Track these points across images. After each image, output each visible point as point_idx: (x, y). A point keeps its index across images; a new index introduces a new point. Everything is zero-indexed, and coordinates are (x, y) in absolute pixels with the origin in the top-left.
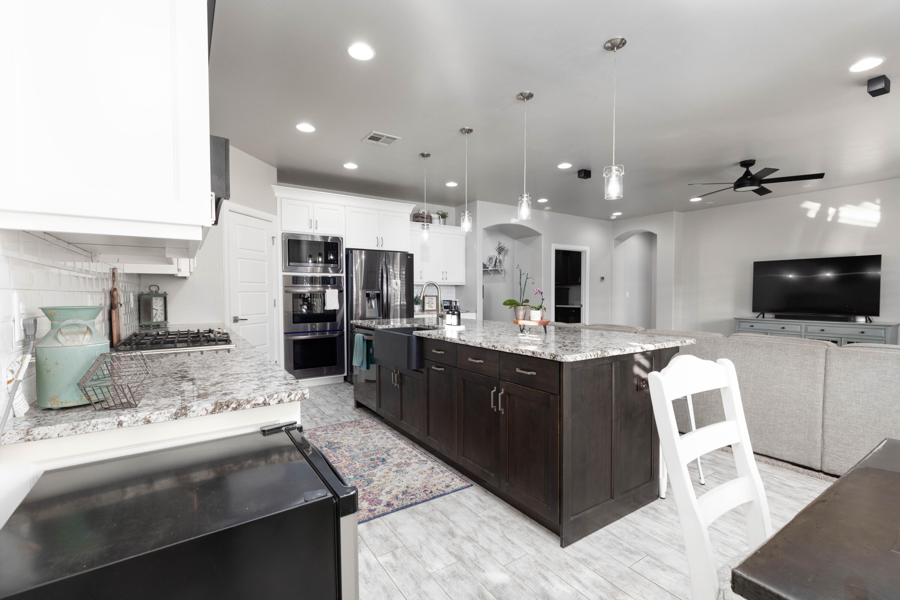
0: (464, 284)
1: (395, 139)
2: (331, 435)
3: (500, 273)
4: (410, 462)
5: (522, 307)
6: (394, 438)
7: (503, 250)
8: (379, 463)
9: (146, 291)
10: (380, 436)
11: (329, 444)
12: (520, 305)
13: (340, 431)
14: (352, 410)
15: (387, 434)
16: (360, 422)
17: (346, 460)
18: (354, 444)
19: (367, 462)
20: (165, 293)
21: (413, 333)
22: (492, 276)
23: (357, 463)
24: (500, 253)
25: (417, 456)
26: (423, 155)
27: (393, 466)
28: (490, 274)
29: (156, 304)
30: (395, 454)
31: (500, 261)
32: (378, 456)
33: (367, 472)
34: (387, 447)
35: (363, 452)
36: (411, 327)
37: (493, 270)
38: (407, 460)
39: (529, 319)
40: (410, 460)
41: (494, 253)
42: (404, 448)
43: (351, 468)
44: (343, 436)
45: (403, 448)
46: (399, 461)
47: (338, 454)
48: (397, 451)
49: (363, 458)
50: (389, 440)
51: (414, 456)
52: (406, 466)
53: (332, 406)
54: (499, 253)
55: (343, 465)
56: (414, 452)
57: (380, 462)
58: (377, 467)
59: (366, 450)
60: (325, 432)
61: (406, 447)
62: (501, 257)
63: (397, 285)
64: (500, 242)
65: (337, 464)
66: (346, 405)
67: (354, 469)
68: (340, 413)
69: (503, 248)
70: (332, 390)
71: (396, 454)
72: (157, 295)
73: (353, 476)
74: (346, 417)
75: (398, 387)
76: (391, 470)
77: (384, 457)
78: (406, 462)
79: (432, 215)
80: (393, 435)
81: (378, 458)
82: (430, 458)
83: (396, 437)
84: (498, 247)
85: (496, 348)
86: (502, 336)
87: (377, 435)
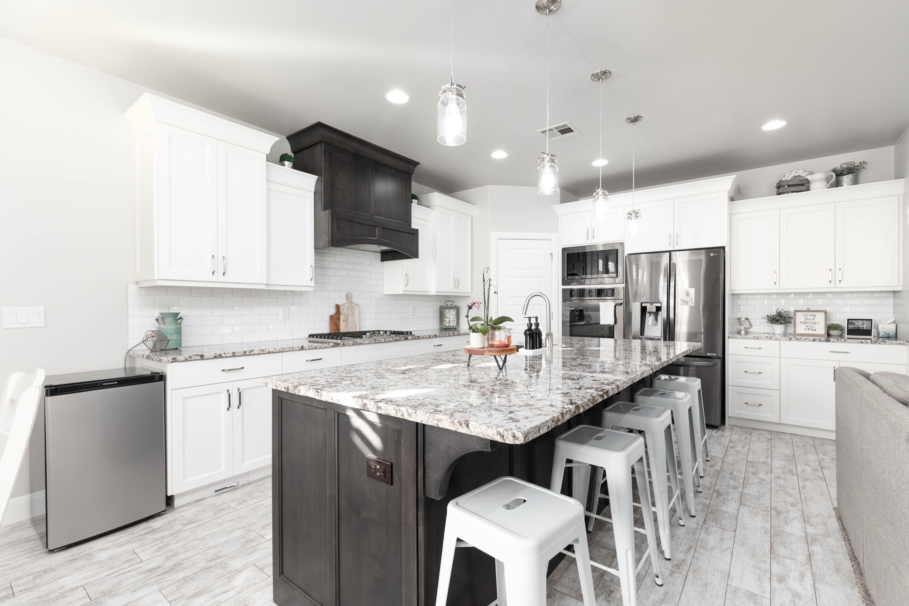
0: (901, 290)
20: (457, 306)
29: (451, 314)
72: (453, 307)
79: (810, 177)
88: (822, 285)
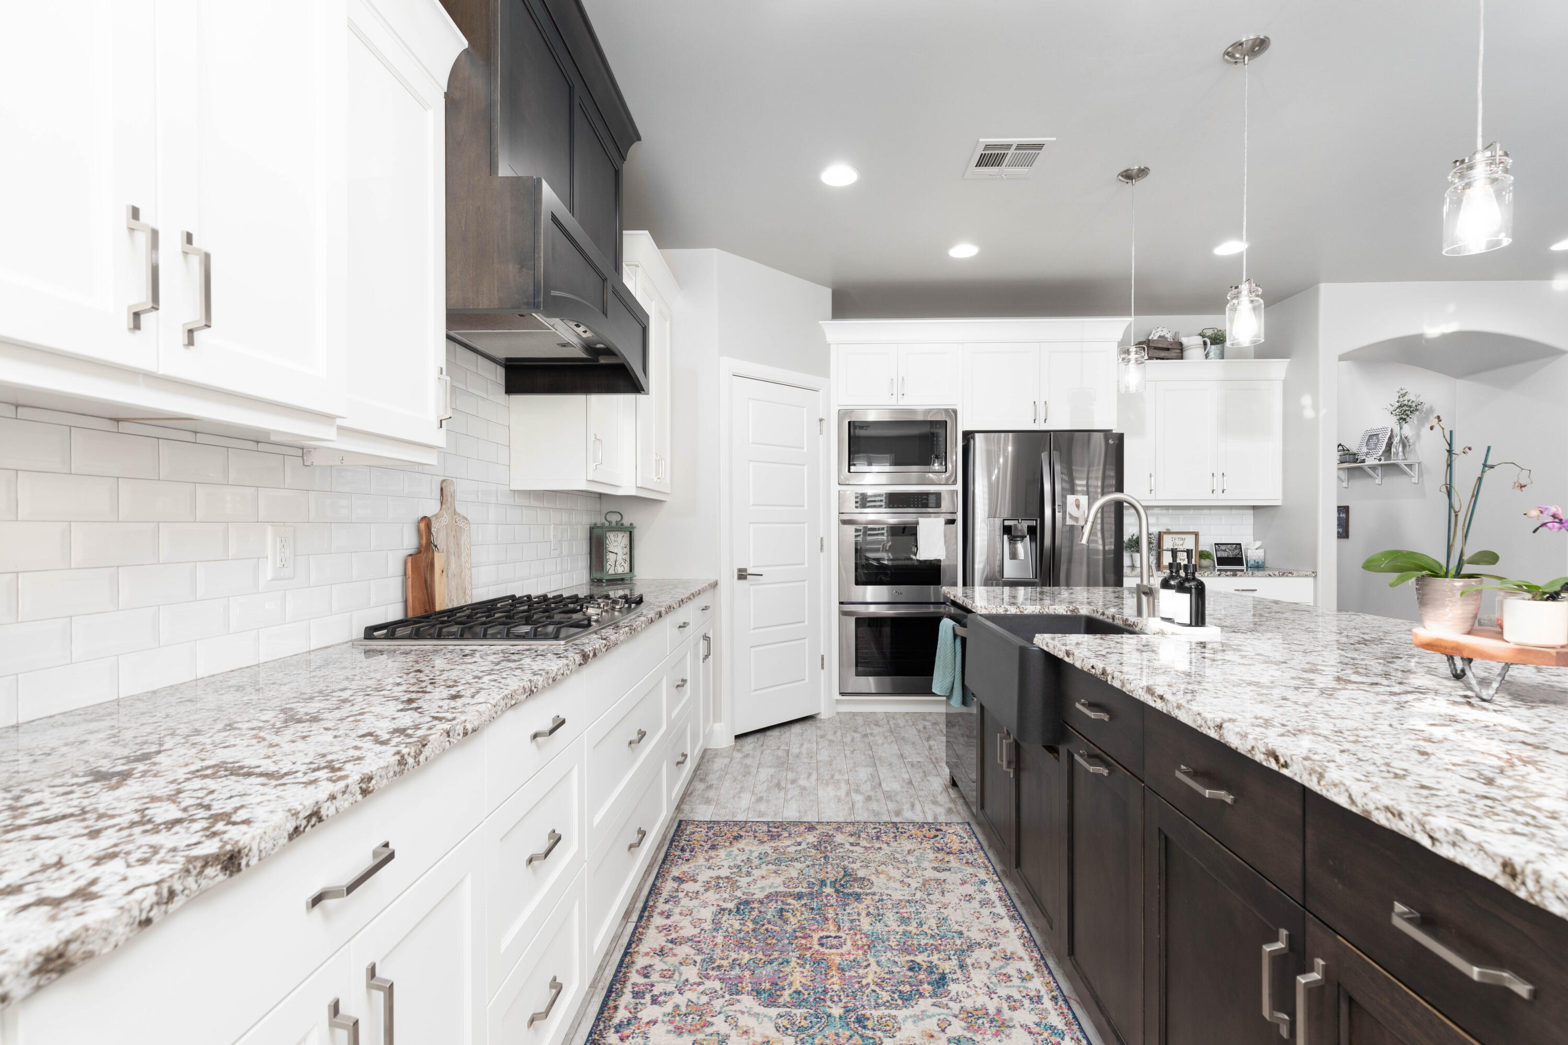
0: (1279, 503)
1: (1039, 146)
2: (862, 850)
3: (1405, 473)
4: (1011, 1019)
5: (1459, 583)
6: (1000, 910)
7: (1417, 410)
8: (926, 986)
9: (600, 520)
10: (969, 889)
11: (844, 876)
12: (1446, 576)
13: (884, 846)
14: (940, 789)
15: (990, 887)
16: (941, 830)
17: (855, 944)
18: (897, 896)
19: (898, 969)
20: (631, 524)
21: (1035, 641)
22: (1378, 481)
23: (874, 967)
24: (1404, 419)
25: (1039, 999)
26: (1128, 176)
27: (956, 1016)
28: (1370, 476)
29: (616, 544)
30: (980, 968)
31: (1404, 443)
32: (935, 958)
33: (883, 1011)
34: (970, 934)
35: (904, 933)
36: (1069, 613)
37: (1382, 465)
38: (1005, 1006)
39: (1499, 633)
40: (1015, 1009)
41: (1386, 422)
42: (1012, 953)
43: (850, 977)
44: (883, 863)
45: (1009, 954)
46: (981, 1000)
47: (846, 918)
48: (989, 961)
49: (895, 953)
50: (985, 911)
51: (1031, 999)
52: (994, 1030)
53: (904, 770)
54: (1401, 419)
55: (838, 960)
56: (1037, 984)
57: (929, 984)
58: (913, 1003)
59: (912, 928)
60: (852, 840)
61: (1021, 952)
62: (1407, 430)
63: (1078, 506)
64: (1403, 392)
65: (827, 951)
66: (934, 772)
67: (857, 986)
68: (912, 792)
69: (1414, 405)
70: (925, 728)
71: (984, 970)
72: (619, 528)
73: (841, 1011)
74: (918, 807)
75: (1012, 776)
76: (943, 1031)
77: (947, 971)
78: (999, 1011)
79: (1184, 340)
80: (1000, 898)
81: (931, 969)
82: (1075, 1027)
83: (1006, 906)
84: (1397, 405)
85: (1286, 765)
86: (1344, 695)
87: (962, 884)
88: (1201, 496)
